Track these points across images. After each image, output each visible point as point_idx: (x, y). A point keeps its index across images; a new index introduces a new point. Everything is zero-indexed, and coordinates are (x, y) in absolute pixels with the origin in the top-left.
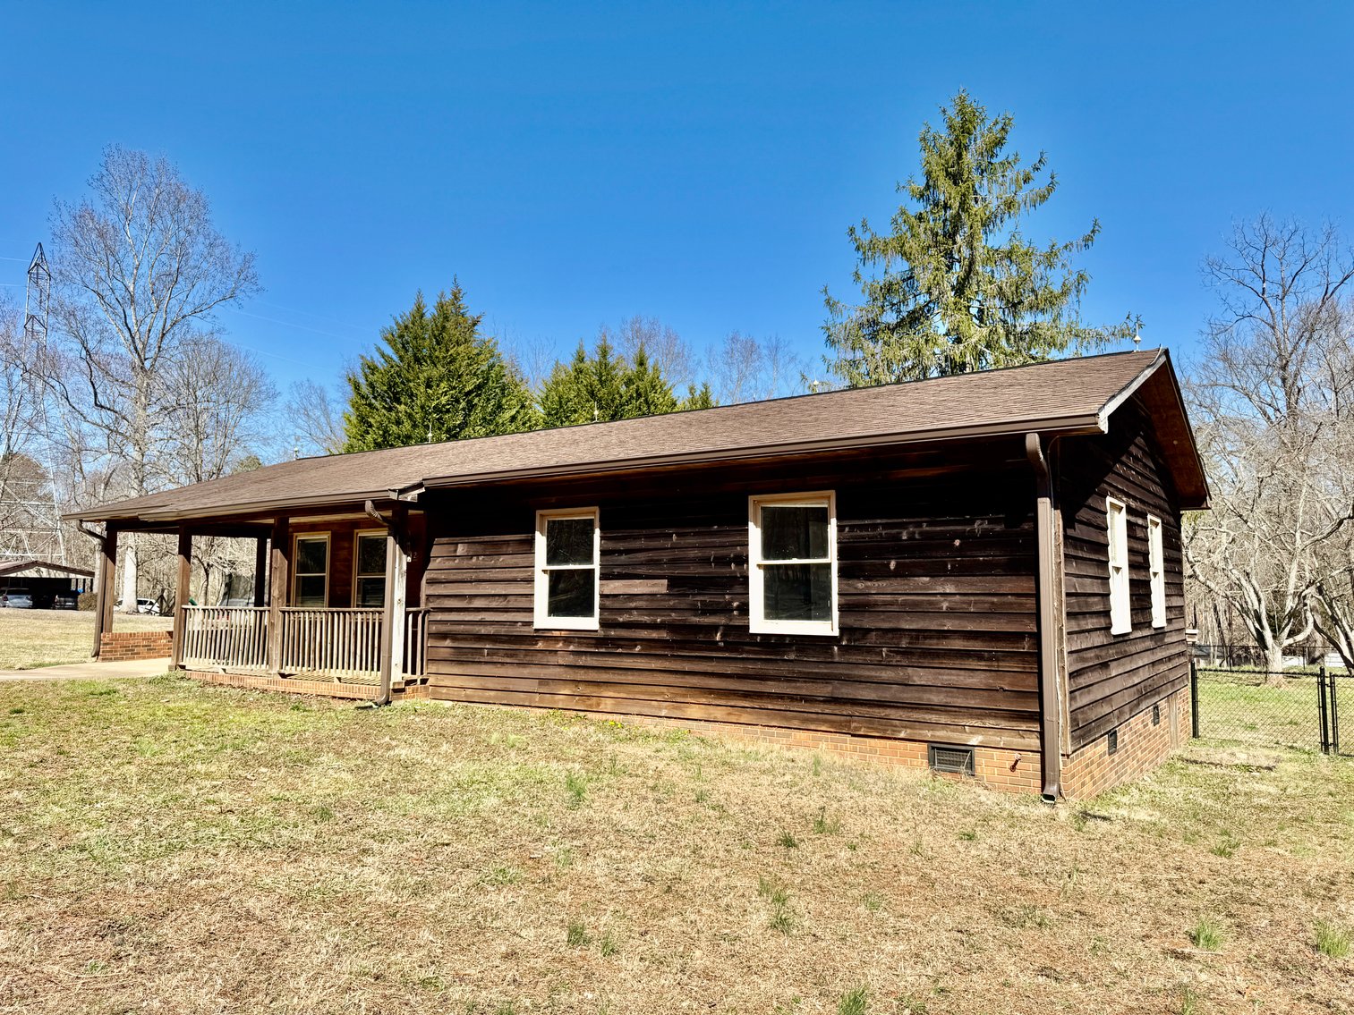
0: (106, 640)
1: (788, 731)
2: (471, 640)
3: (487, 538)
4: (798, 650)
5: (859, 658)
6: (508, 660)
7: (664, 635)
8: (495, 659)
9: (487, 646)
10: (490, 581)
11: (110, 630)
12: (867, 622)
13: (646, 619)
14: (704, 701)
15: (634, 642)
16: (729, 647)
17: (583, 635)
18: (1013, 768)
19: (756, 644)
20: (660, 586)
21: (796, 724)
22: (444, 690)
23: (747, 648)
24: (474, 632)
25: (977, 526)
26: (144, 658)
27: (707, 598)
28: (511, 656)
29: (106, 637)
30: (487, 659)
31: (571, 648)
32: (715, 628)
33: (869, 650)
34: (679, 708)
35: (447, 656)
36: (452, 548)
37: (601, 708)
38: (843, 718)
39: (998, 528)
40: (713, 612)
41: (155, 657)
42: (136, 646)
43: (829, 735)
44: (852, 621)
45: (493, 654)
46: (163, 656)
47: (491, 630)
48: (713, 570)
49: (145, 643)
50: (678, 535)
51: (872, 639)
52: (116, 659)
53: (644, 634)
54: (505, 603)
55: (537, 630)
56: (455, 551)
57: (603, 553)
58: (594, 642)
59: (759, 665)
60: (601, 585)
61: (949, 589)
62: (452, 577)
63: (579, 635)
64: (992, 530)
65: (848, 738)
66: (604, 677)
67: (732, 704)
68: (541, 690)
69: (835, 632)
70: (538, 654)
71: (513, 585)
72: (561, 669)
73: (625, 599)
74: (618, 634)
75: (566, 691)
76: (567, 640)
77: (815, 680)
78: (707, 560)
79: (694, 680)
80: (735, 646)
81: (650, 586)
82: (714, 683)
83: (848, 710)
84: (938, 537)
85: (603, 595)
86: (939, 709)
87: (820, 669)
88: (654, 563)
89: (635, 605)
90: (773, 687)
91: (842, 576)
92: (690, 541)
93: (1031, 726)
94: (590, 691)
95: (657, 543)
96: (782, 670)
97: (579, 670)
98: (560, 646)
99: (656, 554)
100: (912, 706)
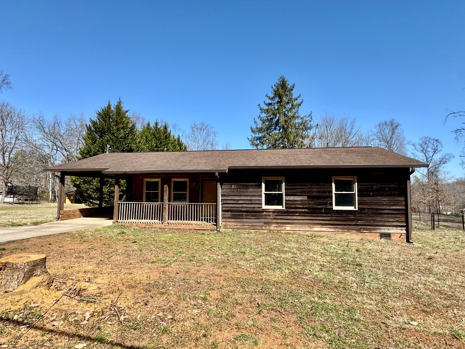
0: (62, 213)
1: (344, 232)
2: (238, 212)
3: (243, 184)
4: (346, 214)
5: (363, 215)
6: (253, 217)
7: (306, 210)
8: (248, 217)
9: (245, 214)
10: (245, 196)
11: (63, 210)
12: (365, 207)
13: (301, 206)
14: (319, 226)
15: (297, 212)
16: (326, 213)
17: (279, 210)
18: (400, 237)
19: (335, 212)
20: (305, 198)
21: (346, 230)
22: (229, 226)
23: (332, 213)
24: (240, 210)
25: (391, 186)
26: (72, 219)
27: (320, 201)
28: (254, 216)
29: (62, 212)
30: (245, 217)
31: (275, 214)
32: (322, 209)
33: (365, 213)
34: (312, 229)
35: (230, 217)
36: (230, 186)
37: (287, 229)
38: (358, 229)
39: (396, 186)
40: (321, 205)
41: (75, 218)
42: (70, 215)
43: (355, 233)
44: (361, 206)
45: (247, 216)
46: (77, 218)
47: (246, 209)
48: (321, 194)
49: (73, 213)
50: (310, 185)
51: (366, 211)
52: (65, 219)
53: (299, 210)
54: (251, 202)
55: (263, 209)
56: (232, 187)
57: (285, 189)
58: (283, 212)
59: (335, 218)
60: (285, 198)
61: (385, 199)
62: (230, 194)
63: (278, 210)
64: (395, 187)
65: (360, 233)
66: (287, 221)
67: (328, 227)
68: (265, 225)
69: (357, 209)
70: (264, 216)
71: (254, 197)
72: (272, 220)
73: (295, 201)
74: (292, 210)
75: (274, 225)
76: (274, 212)
77: (351, 220)
78: (320, 192)
79: (316, 222)
80: (328, 213)
81: (301, 198)
82: (322, 222)
83: (359, 227)
84: (382, 188)
85: (286, 200)
86: (382, 226)
87: (353, 218)
88: (302, 192)
89: (298, 203)
90: (339, 222)
91: (359, 196)
92: (314, 187)
93: (404, 228)
94: (282, 225)
95: (304, 187)
96: (342, 218)
97: (278, 220)
98: (271, 213)
99: (303, 190)
100: (375, 225)
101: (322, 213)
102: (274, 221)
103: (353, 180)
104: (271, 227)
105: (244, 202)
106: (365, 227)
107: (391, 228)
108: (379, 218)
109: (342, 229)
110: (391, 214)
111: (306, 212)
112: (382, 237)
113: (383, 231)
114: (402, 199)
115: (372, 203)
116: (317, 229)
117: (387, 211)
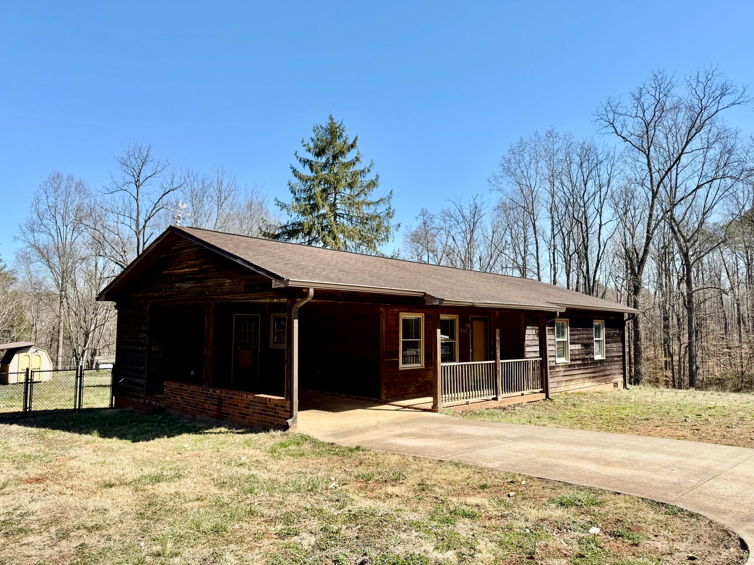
4: (600, 363)
6: (555, 376)
7: (581, 362)
13: (578, 357)
15: (576, 365)
19: (594, 363)
20: (580, 347)
27: (587, 350)
31: (564, 369)
32: (588, 359)
33: (608, 362)
38: (605, 380)
39: (619, 332)
50: (582, 330)
51: (608, 359)
57: (570, 335)
58: (568, 366)
60: (570, 347)
63: (565, 364)
65: (606, 385)
67: (592, 380)
68: (558, 386)
70: (557, 373)
71: (553, 347)
72: (562, 377)
73: (574, 351)
74: (573, 363)
75: (564, 385)
76: (562, 366)
77: (602, 371)
78: (587, 338)
79: (586, 375)
80: (591, 364)
81: (578, 347)
82: (589, 375)
83: (605, 377)
84: (614, 333)
85: (570, 350)
86: (615, 374)
87: (602, 368)
88: (579, 339)
89: (576, 353)
90: (597, 374)
91: (606, 343)
92: (584, 332)
93: (622, 375)
94: (568, 383)
95: (579, 333)
96: (598, 369)
97: (566, 377)
98: (561, 369)
99: (579, 336)
100: (612, 374)
101: (588, 364)
102: (563, 379)
103: (600, 325)
104: (561, 387)
106: (608, 377)
107: (618, 376)
108: (613, 367)
109: (598, 381)
110: (617, 361)
111: (580, 364)
112: (614, 386)
113: (615, 380)
114: (621, 345)
115: (610, 350)
116: (587, 385)
117: (616, 359)
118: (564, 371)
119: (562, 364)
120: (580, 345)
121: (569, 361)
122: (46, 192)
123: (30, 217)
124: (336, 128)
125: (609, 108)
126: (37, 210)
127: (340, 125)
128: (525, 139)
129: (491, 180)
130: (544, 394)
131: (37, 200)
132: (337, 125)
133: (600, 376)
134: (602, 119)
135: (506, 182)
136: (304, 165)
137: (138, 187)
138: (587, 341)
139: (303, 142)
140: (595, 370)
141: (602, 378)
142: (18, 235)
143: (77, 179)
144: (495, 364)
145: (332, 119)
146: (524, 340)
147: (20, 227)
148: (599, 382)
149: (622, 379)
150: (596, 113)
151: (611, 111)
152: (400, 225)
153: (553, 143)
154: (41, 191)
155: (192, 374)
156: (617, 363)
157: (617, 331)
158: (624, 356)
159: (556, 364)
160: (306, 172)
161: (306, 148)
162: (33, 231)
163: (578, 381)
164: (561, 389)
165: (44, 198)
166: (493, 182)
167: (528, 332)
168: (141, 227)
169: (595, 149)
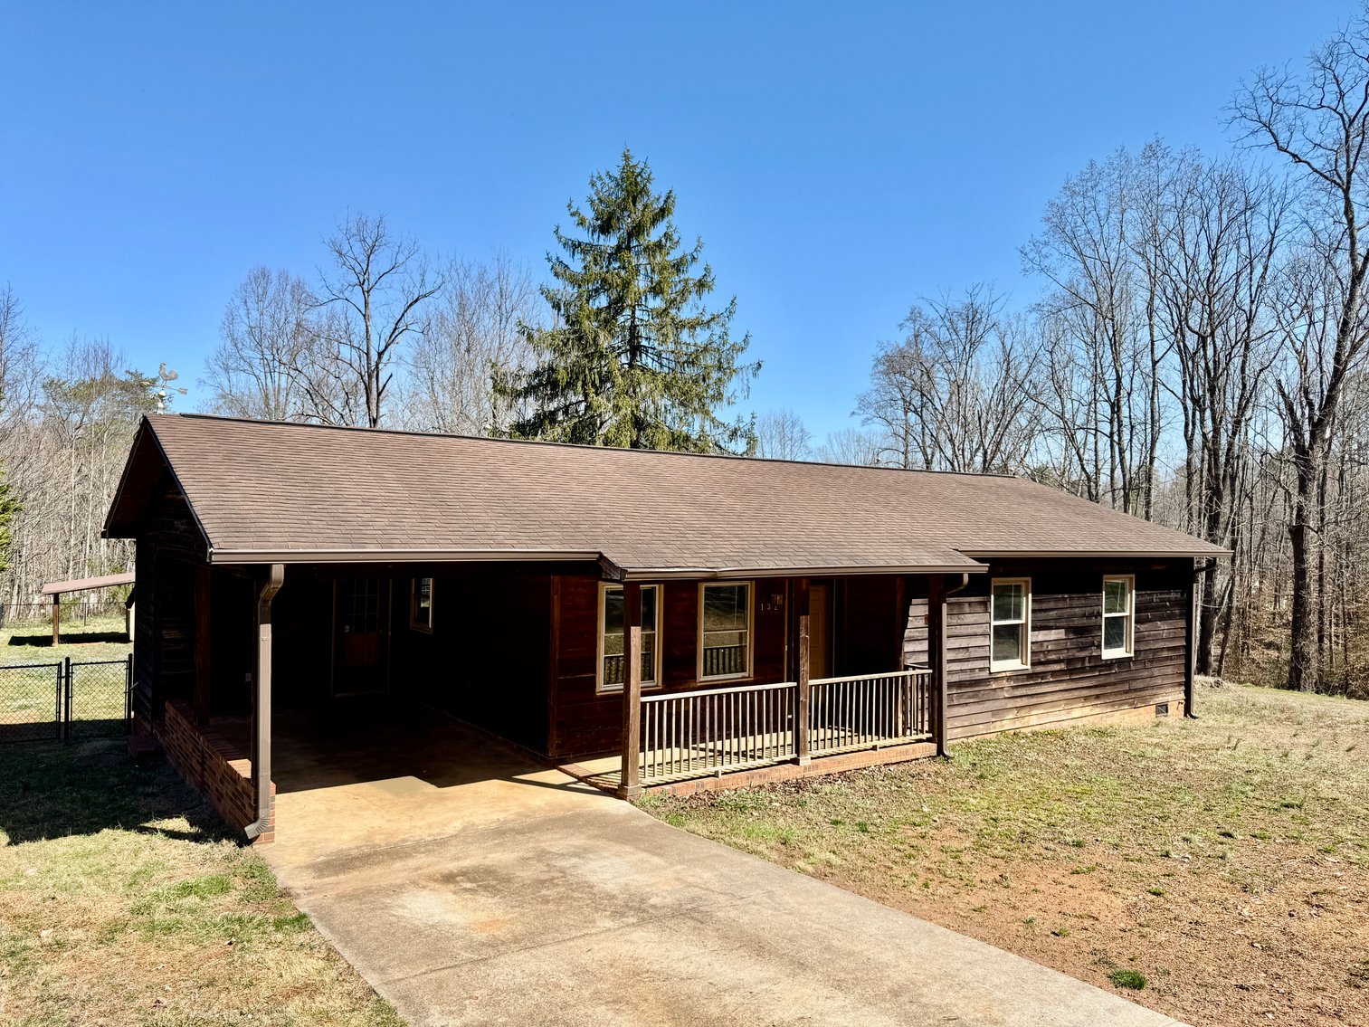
1: (1113, 713)
4: (1118, 666)
5: (1142, 666)
6: (972, 701)
7: (1063, 666)
10: (957, 636)
12: (1141, 647)
13: (1055, 657)
15: (1047, 674)
16: (1091, 669)
17: (1020, 673)
18: (1177, 709)
19: (1104, 665)
20: (1062, 634)
21: (1117, 708)
23: (1100, 668)
27: (1083, 640)
28: (973, 697)
31: (1012, 684)
32: (1085, 658)
33: (1141, 662)
37: (1031, 723)
38: (1132, 700)
40: (1085, 649)
43: (1128, 709)
45: (960, 697)
47: (957, 678)
50: (1070, 599)
51: (1144, 657)
53: (1053, 667)
57: (1033, 612)
58: (1026, 677)
59: (1104, 678)
60: (1031, 635)
63: (1017, 674)
65: (1133, 710)
66: (1032, 701)
68: (993, 720)
69: (1132, 655)
70: (992, 692)
71: (974, 639)
72: (1007, 701)
73: (1045, 644)
74: (1039, 669)
75: (1011, 717)
76: (1009, 678)
77: (1123, 682)
78: (1084, 615)
79: (1076, 694)
80: (1093, 669)
81: (1057, 634)
82: (1085, 693)
83: (1133, 695)
84: (1162, 600)
85: (1032, 643)
86: (1160, 686)
87: (1125, 675)
88: (1059, 618)
89: (1050, 648)
90: (1108, 690)
91: (1136, 622)
92: (1076, 603)
93: (1183, 688)
94: (1023, 713)
95: (1060, 605)
96: (1112, 679)
97: (1019, 700)
98: (1005, 683)
99: (1060, 612)
100: (1152, 687)
101: (1083, 670)
102: (1011, 704)
103: (1123, 584)
104: (1003, 722)
105: (954, 655)
106: (1143, 693)
107: (1169, 690)
108: (1156, 672)
109: (1112, 704)
110: (1170, 658)
111: (1061, 671)
112: (1158, 712)
113: (1160, 700)
114: (1183, 624)
115: (1149, 636)
116: (1077, 713)
117: (1165, 654)
118: (1013, 687)
119: (1008, 674)
120: (1063, 631)
121: (1029, 667)
122: (246, 302)
123: (222, 345)
124: (637, 176)
125: (1261, 92)
126: (231, 335)
127: (643, 169)
128: (1100, 164)
129: (1027, 250)
130: (934, 746)
131: (231, 317)
132: (638, 171)
133: (1115, 693)
134: (1244, 116)
135: (1056, 255)
136: (574, 254)
137: (366, 293)
138: (1085, 622)
139: (569, 206)
140: (1102, 680)
141: (1127, 696)
142: (204, 377)
143: (293, 278)
144: (797, 688)
145: (627, 158)
146: (904, 627)
147: (207, 362)
148: (1113, 706)
149: (1182, 696)
150: (1233, 105)
151: (1266, 98)
152: (760, 365)
153: (1159, 169)
154: (237, 302)
155: (247, 680)
156: (1169, 663)
157: (1173, 596)
158: (1188, 648)
159: (990, 673)
160: (577, 265)
161: (576, 218)
162: (227, 370)
163: (1053, 707)
164: (1003, 726)
165: (242, 311)
166: (1031, 255)
167: (914, 611)
168: (373, 364)
169: (1243, 180)
